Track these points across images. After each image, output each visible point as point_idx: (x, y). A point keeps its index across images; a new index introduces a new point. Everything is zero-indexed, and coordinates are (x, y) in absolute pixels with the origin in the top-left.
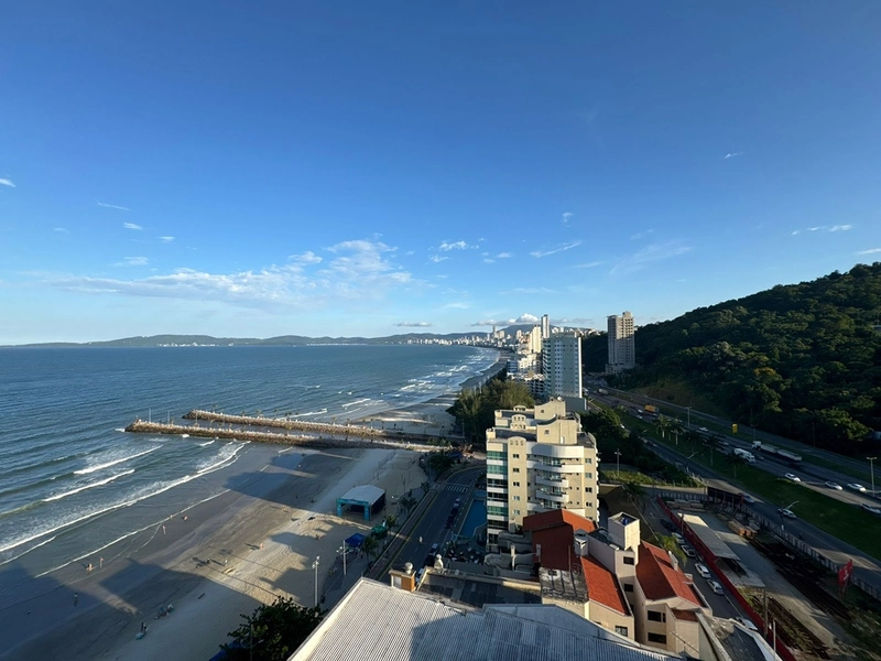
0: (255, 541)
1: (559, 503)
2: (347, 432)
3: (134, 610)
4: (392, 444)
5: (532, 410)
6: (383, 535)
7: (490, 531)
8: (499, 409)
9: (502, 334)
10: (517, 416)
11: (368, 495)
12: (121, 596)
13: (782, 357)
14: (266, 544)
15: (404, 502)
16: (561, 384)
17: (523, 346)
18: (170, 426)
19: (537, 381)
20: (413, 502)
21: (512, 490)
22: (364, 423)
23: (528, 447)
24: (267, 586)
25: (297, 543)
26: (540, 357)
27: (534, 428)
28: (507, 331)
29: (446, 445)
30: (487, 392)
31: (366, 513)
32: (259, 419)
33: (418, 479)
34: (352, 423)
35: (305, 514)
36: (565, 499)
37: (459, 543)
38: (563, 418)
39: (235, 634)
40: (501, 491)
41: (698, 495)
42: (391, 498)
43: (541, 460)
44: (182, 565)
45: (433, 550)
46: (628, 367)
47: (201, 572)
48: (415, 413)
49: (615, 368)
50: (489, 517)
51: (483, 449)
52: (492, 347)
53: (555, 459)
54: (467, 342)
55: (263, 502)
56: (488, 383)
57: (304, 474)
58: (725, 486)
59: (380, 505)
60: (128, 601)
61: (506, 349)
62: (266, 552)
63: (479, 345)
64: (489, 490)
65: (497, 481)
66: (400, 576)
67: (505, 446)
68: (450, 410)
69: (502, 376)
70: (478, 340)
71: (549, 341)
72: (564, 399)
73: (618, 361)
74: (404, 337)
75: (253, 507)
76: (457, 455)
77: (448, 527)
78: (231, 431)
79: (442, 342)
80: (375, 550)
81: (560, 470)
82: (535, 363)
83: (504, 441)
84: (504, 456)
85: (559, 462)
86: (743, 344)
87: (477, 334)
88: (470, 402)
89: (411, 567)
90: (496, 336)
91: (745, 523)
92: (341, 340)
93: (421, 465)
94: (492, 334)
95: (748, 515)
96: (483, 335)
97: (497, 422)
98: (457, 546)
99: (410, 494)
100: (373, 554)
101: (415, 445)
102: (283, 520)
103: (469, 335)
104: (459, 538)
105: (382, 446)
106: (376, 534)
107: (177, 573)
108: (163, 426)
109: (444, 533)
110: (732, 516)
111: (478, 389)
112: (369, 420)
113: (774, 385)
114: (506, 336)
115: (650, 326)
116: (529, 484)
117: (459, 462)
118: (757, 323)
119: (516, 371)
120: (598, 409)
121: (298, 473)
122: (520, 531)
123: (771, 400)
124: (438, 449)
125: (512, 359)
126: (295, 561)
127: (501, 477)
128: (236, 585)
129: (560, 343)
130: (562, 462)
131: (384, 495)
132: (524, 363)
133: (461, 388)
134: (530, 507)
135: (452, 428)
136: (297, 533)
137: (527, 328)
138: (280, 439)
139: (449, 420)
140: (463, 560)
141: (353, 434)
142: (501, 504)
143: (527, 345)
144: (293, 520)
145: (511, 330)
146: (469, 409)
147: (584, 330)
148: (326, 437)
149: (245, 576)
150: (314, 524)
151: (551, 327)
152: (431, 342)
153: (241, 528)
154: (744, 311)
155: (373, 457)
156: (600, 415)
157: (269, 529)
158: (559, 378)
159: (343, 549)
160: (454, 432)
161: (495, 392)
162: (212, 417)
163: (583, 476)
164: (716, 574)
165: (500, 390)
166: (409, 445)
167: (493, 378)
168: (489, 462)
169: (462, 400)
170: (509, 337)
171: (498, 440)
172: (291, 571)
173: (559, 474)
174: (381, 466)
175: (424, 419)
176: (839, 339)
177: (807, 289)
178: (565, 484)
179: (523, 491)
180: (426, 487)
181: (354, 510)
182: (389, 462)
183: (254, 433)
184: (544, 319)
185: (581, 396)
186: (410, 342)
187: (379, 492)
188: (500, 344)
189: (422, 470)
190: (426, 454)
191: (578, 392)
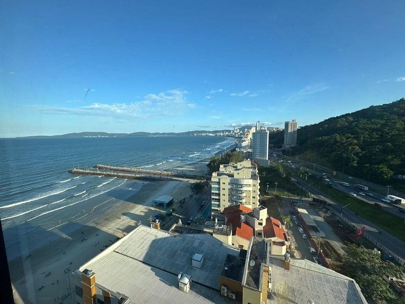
0: (119, 216)
1: (240, 203)
2: (162, 174)
3: (71, 238)
4: (176, 178)
5: (237, 164)
6: (170, 214)
7: (213, 213)
9: (238, 131)
10: (229, 167)
11: (166, 199)
12: (67, 235)
13: (364, 141)
14: (123, 217)
15: (180, 202)
16: (259, 153)
18: (88, 171)
19: (249, 152)
20: (185, 202)
21: (222, 197)
22: (169, 170)
23: (229, 180)
28: (240, 129)
29: (203, 180)
31: (165, 206)
32: (125, 168)
33: (188, 194)
34: (164, 171)
35: (140, 206)
36: (244, 201)
38: (246, 168)
40: (217, 197)
41: (308, 201)
43: (234, 185)
44: (91, 224)
46: (293, 146)
47: (98, 227)
48: (192, 166)
49: (287, 146)
50: (212, 208)
52: (233, 137)
53: (240, 185)
54: (222, 134)
55: (124, 201)
56: (227, 153)
58: (322, 198)
59: (170, 204)
60: (70, 236)
61: (239, 138)
62: (123, 220)
63: (228, 136)
64: (213, 197)
65: (216, 194)
66: (154, 224)
67: (219, 179)
68: (208, 165)
69: (234, 150)
70: (227, 134)
73: (288, 143)
74: (193, 132)
75: (120, 203)
77: (198, 212)
78: (112, 173)
79: (210, 134)
82: (249, 144)
83: (219, 177)
84: (218, 183)
86: (347, 135)
87: (226, 131)
88: (215, 161)
90: (235, 132)
91: (326, 212)
93: (191, 188)
94: (233, 131)
95: (328, 209)
96: (229, 131)
97: (220, 170)
98: (200, 219)
99: (184, 199)
100: (165, 221)
101: (190, 180)
102: (131, 208)
103: (223, 131)
104: (201, 216)
105: (176, 180)
106: (168, 214)
107: (89, 226)
108: (85, 171)
109: (196, 214)
110: (321, 210)
111: (222, 156)
112: (171, 169)
113: (357, 154)
114: (240, 132)
115: (306, 127)
116: (229, 195)
117: (208, 187)
118: (356, 125)
119: (241, 147)
120: (275, 164)
123: (354, 160)
124: (199, 181)
125: (240, 142)
127: (217, 192)
129: (259, 135)
130: (243, 186)
131: (172, 200)
132: (244, 144)
133: (214, 156)
136: (136, 213)
137: (249, 127)
138: (133, 177)
140: (201, 224)
141: (164, 175)
142: (218, 203)
145: (243, 129)
146: (214, 164)
147: (276, 128)
148: (153, 176)
151: (261, 127)
152: (205, 134)
153: (115, 211)
154: (351, 119)
155: (171, 185)
156: (274, 167)
158: (258, 150)
159: (151, 218)
161: (228, 157)
162: (105, 168)
164: (305, 231)
166: (187, 180)
167: (230, 151)
169: (212, 160)
170: (241, 132)
171: (217, 177)
173: (242, 191)
174: (174, 188)
175: (196, 169)
176: (395, 132)
177: (385, 108)
178: (244, 195)
179: (227, 198)
180: (191, 196)
181: (160, 205)
182: (178, 187)
183: (122, 174)
184: (258, 123)
185: (267, 159)
186: (195, 134)
187: (171, 198)
188: (237, 136)
189: (191, 190)
190: (194, 183)
191: (266, 157)
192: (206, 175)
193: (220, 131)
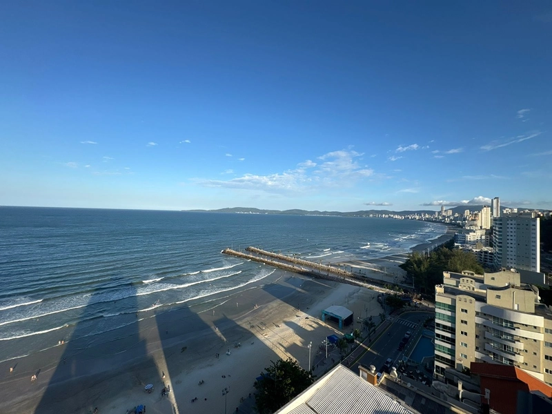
0: (277, 322)
1: (512, 361)
2: (328, 270)
3: (225, 340)
4: (358, 282)
5: (480, 276)
6: (351, 341)
7: (437, 363)
8: (447, 271)
9: (450, 213)
10: (465, 279)
11: (343, 313)
12: (221, 332)
14: (283, 326)
15: (366, 323)
16: (514, 258)
17: (472, 223)
18: (240, 253)
19: (486, 252)
20: (372, 325)
21: (459, 338)
22: (338, 266)
23: (477, 306)
24: (283, 349)
25: (299, 330)
26: (489, 232)
27: (485, 291)
28: (454, 211)
29: (399, 290)
30: (435, 256)
31: (340, 324)
32: (280, 255)
33: (376, 311)
34: (331, 265)
35: (303, 315)
37: (409, 364)
38: (517, 288)
39: (268, 370)
40: (449, 335)
42: (357, 318)
43: (491, 319)
44: (245, 324)
45: (387, 363)
47: (253, 331)
48: (375, 265)
50: (436, 352)
51: (432, 300)
52: (440, 222)
53: (507, 321)
54: (417, 217)
55: (282, 302)
56: (436, 250)
57: (303, 291)
59: (349, 321)
60: (223, 334)
61: (454, 224)
62: (283, 331)
63: (428, 220)
64: (437, 331)
65: (445, 328)
66: (366, 372)
67: (454, 301)
68: (402, 266)
69: (450, 245)
70: (427, 216)
71: (500, 219)
72: (518, 271)
74: (367, 213)
75: (276, 304)
76: (407, 300)
77: (400, 350)
78: (266, 260)
79: (396, 217)
80: (346, 349)
81: (513, 332)
82: (483, 237)
83: (453, 297)
84: (452, 308)
85: (512, 325)
87: (425, 212)
88: (419, 263)
89: (375, 369)
90: (444, 214)
92: (325, 213)
93: (379, 301)
94: (440, 213)
96: (432, 213)
97: (445, 281)
98: (407, 366)
99: (370, 319)
100: (344, 351)
101: (374, 286)
102: (291, 315)
103: (419, 213)
104: (409, 361)
105: (351, 283)
106: (347, 339)
107: (242, 328)
108: (237, 253)
109: (397, 353)
111: (426, 253)
112: (342, 264)
114: (453, 214)
116: (477, 336)
117: (409, 305)
119: (464, 242)
121: (300, 290)
122: (467, 372)
124: (392, 292)
125: (460, 232)
126: (297, 340)
127: (449, 324)
128: (268, 343)
129: (513, 222)
130: (515, 326)
131: (352, 316)
132: (471, 237)
133: (411, 251)
134: (478, 355)
135: (404, 280)
136: (299, 324)
137: (476, 209)
138: (290, 268)
139: (401, 274)
140: (412, 378)
141: (332, 272)
142: (449, 346)
143: (475, 222)
144: (297, 316)
145: (460, 209)
146: (419, 267)
147: (543, 211)
148: (316, 271)
149: (273, 340)
150: (308, 322)
151: (503, 208)
152: (387, 216)
153: (271, 313)
155: (343, 290)
157: (284, 318)
158: (512, 252)
159: (326, 342)
160: (405, 282)
161: (443, 258)
162: (258, 251)
163: (542, 345)
165: (447, 256)
166: (370, 286)
167: (442, 246)
168: (437, 310)
169: (412, 260)
170: (457, 215)
171: (445, 295)
172: (295, 345)
173: (512, 336)
174: (350, 296)
175: (381, 269)
178: (520, 346)
179: (471, 340)
180: (382, 317)
181: (332, 320)
182: (356, 294)
183: (277, 263)
184: (495, 201)
185: (538, 271)
186: (371, 215)
187: (350, 313)
188: (447, 220)
189: (380, 305)
190: (383, 294)
191: (535, 267)
192: (402, 282)
193: (413, 213)
